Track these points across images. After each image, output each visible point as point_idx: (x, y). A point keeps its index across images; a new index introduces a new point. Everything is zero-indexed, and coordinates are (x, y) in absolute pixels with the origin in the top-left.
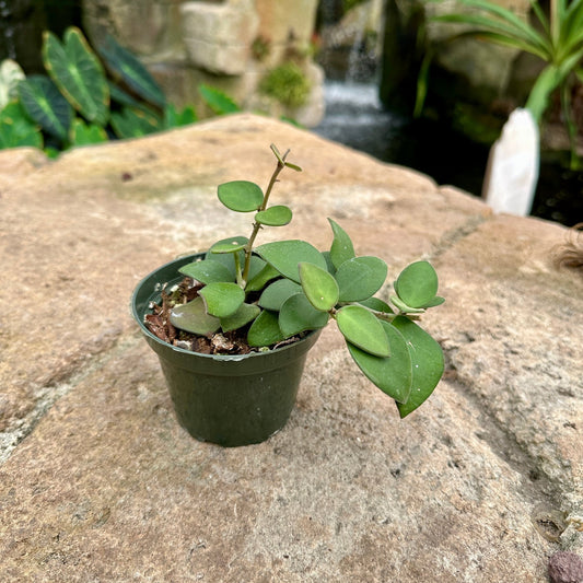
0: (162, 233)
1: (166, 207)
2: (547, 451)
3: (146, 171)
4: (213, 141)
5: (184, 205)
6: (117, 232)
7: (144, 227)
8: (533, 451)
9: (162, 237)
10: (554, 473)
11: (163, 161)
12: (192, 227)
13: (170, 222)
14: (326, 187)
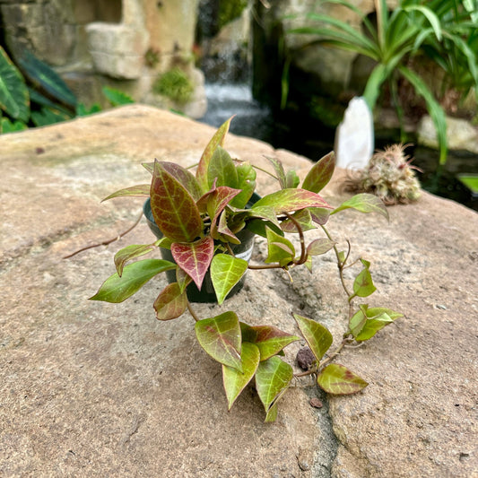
0: (65, 185)
1: (69, 169)
2: (309, 290)
3: (55, 147)
4: (107, 124)
5: (83, 167)
6: (31, 186)
7: (52, 182)
8: (302, 292)
9: (65, 188)
10: (312, 303)
11: (68, 139)
12: (87, 180)
13: (71, 178)
14: (191, 152)
